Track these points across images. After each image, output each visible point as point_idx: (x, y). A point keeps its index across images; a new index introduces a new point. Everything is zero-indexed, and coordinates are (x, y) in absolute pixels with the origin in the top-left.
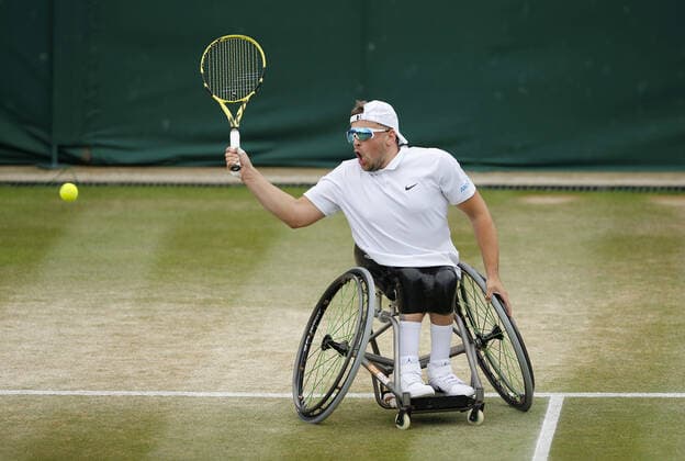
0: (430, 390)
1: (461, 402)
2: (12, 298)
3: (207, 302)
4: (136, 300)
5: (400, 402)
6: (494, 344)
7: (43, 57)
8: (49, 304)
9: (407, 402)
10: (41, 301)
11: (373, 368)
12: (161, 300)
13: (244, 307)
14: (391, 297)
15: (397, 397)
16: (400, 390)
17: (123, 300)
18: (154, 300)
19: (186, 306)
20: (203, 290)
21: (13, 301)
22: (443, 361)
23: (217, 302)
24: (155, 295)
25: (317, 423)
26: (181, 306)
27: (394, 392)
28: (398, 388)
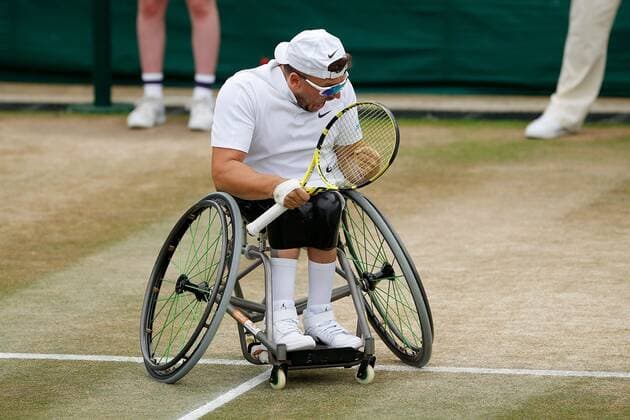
1: (346, 355)
5: (273, 356)
9: (282, 356)
11: (238, 314)
15: (270, 349)
27: (266, 345)
28: (270, 339)
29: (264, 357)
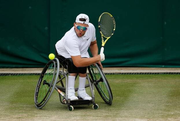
0: (77, 98)
2: (36, 115)
3: (106, 116)
4: (81, 116)
5: (67, 102)
6: (100, 83)
7: (46, 28)
8: (50, 117)
9: (69, 102)
10: (46, 116)
11: (59, 91)
12: (90, 116)
13: (120, 118)
14: (66, 68)
15: (66, 100)
16: (67, 98)
17: (76, 116)
18: (88, 116)
19: (99, 118)
20: (105, 112)
21: (37, 117)
22: (83, 89)
23: (110, 116)
24: (88, 114)
25: (40, 109)
26: (97, 118)
27: (65, 99)
28: (66, 97)
29: (65, 102)
